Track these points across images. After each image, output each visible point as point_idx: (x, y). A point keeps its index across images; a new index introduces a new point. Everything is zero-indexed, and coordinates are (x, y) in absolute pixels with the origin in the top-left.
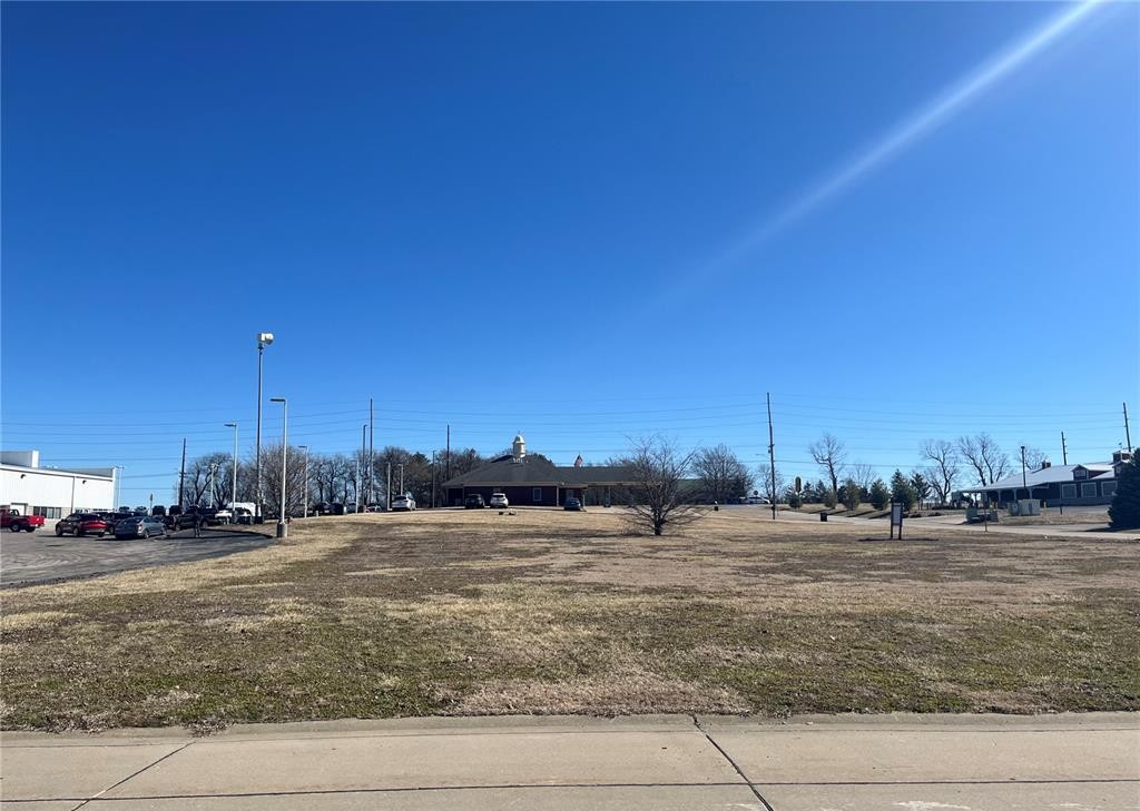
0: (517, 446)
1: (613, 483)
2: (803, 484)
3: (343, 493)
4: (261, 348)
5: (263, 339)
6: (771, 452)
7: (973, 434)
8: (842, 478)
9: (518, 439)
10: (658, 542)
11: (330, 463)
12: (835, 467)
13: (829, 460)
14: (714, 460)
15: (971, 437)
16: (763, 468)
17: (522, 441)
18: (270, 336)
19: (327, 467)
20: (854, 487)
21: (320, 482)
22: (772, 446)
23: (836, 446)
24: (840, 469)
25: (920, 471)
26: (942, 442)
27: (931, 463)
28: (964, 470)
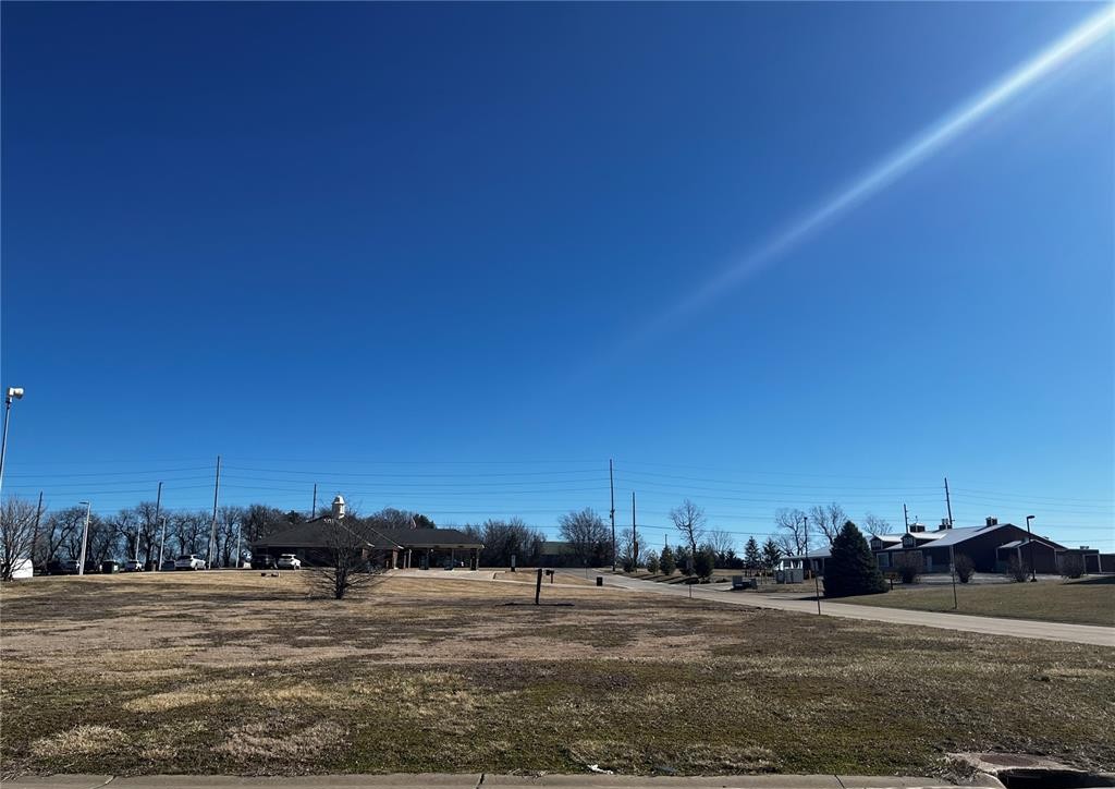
0: (336, 507)
3: (205, 551)
4: (9, 402)
5: (11, 393)
6: (612, 517)
7: (825, 505)
8: (702, 541)
11: (193, 520)
12: (695, 534)
13: (689, 526)
14: (581, 525)
15: (824, 507)
16: (626, 533)
17: (342, 501)
18: (20, 391)
19: (190, 524)
20: (712, 553)
21: (182, 539)
22: (613, 511)
23: (695, 513)
24: (699, 535)
25: (774, 540)
26: (796, 511)
27: (786, 531)
28: (817, 539)
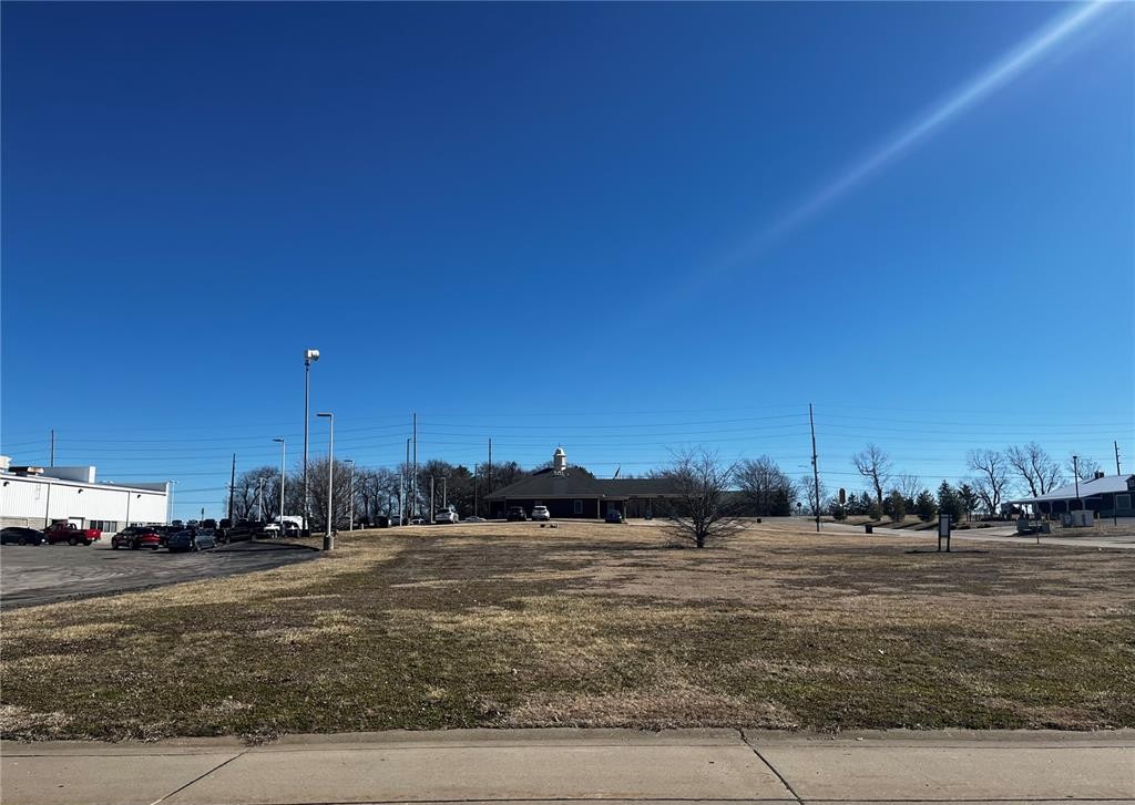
0: (558, 459)
1: (655, 496)
2: (847, 495)
3: (388, 506)
4: (307, 364)
5: (310, 355)
6: (814, 463)
7: (1022, 444)
8: (887, 488)
9: (559, 452)
10: (701, 554)
11: (375, 476)
12: (880, 479)
13: (874, 471)
14: (757, 472)
15: (1021, 448)
16: (806, 480)
17: (563, 453)
18: (316, 353)
19: (372, 481)
20: (899, 498)
21: (365, 496)
22: (815, 457)
23: (880, 458)
24: (885, 481)
25: (967, 483)
26: (990, 452)
27: (980, 474)
28: (1014, 481)
